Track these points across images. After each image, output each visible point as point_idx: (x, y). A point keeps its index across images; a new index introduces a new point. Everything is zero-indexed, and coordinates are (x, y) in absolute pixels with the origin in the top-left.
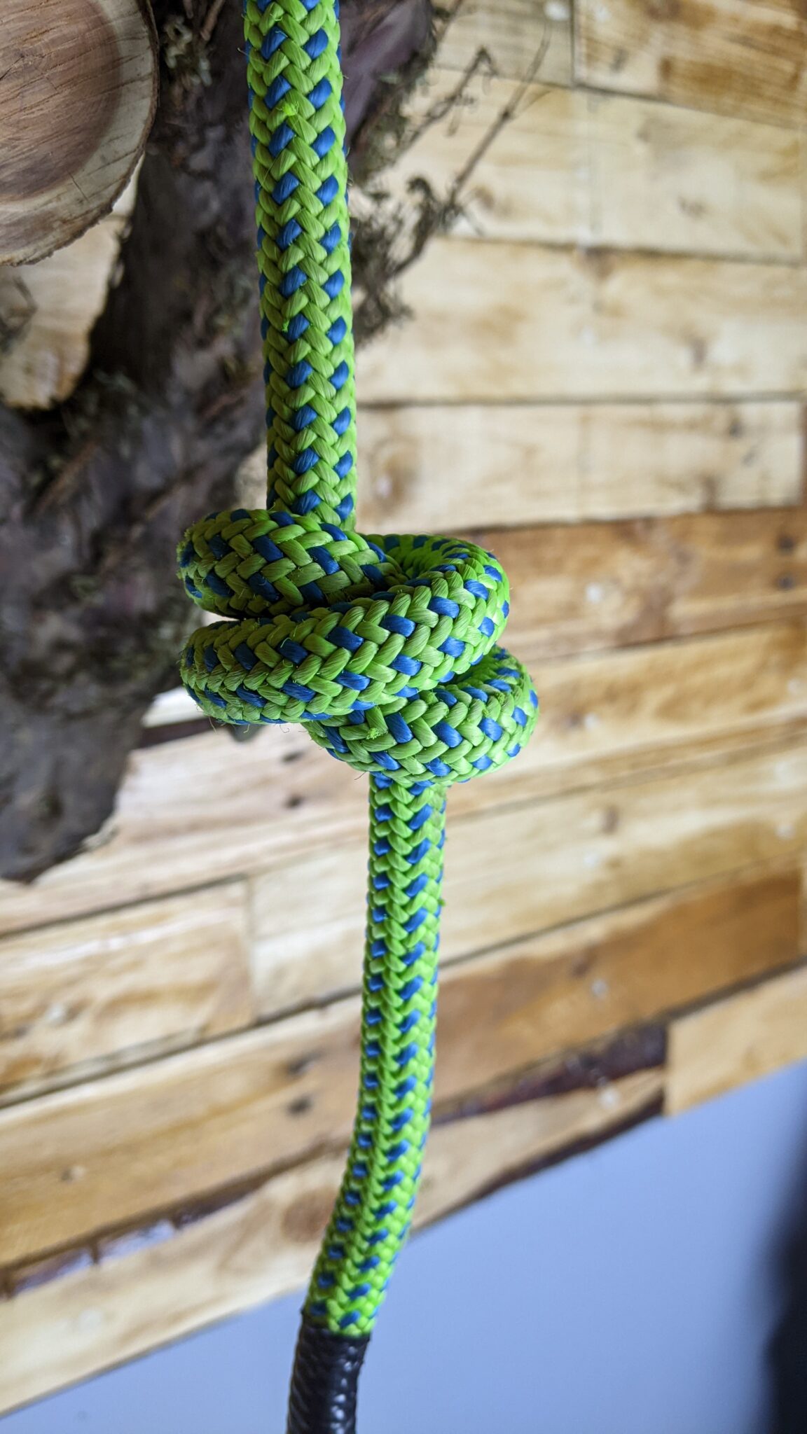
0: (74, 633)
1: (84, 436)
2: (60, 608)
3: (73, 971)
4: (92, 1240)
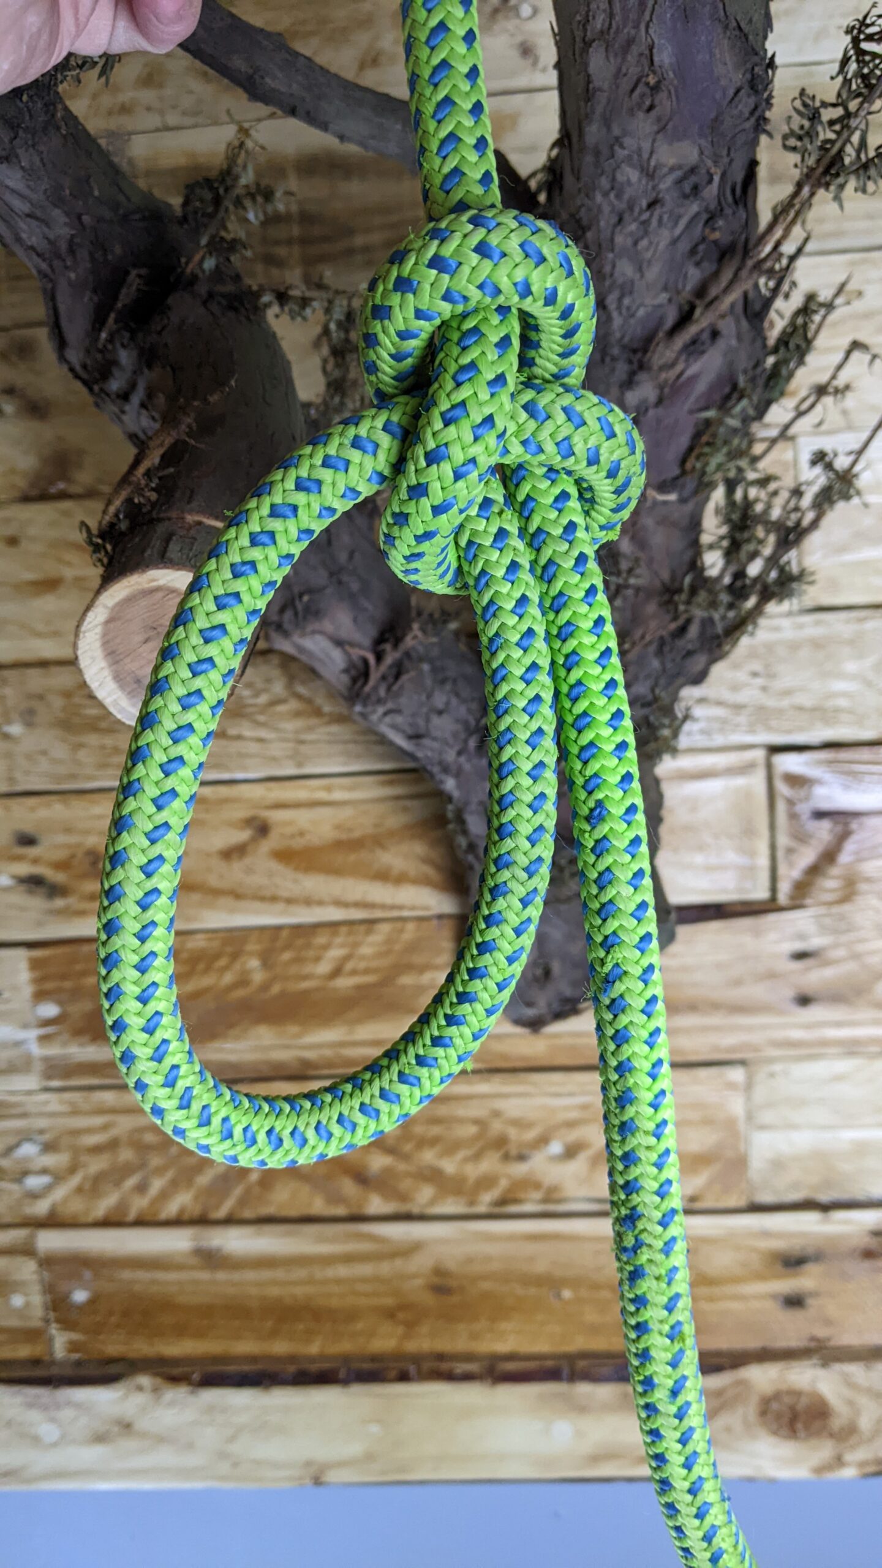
3: (574, 1115)
4: (571, 1358)
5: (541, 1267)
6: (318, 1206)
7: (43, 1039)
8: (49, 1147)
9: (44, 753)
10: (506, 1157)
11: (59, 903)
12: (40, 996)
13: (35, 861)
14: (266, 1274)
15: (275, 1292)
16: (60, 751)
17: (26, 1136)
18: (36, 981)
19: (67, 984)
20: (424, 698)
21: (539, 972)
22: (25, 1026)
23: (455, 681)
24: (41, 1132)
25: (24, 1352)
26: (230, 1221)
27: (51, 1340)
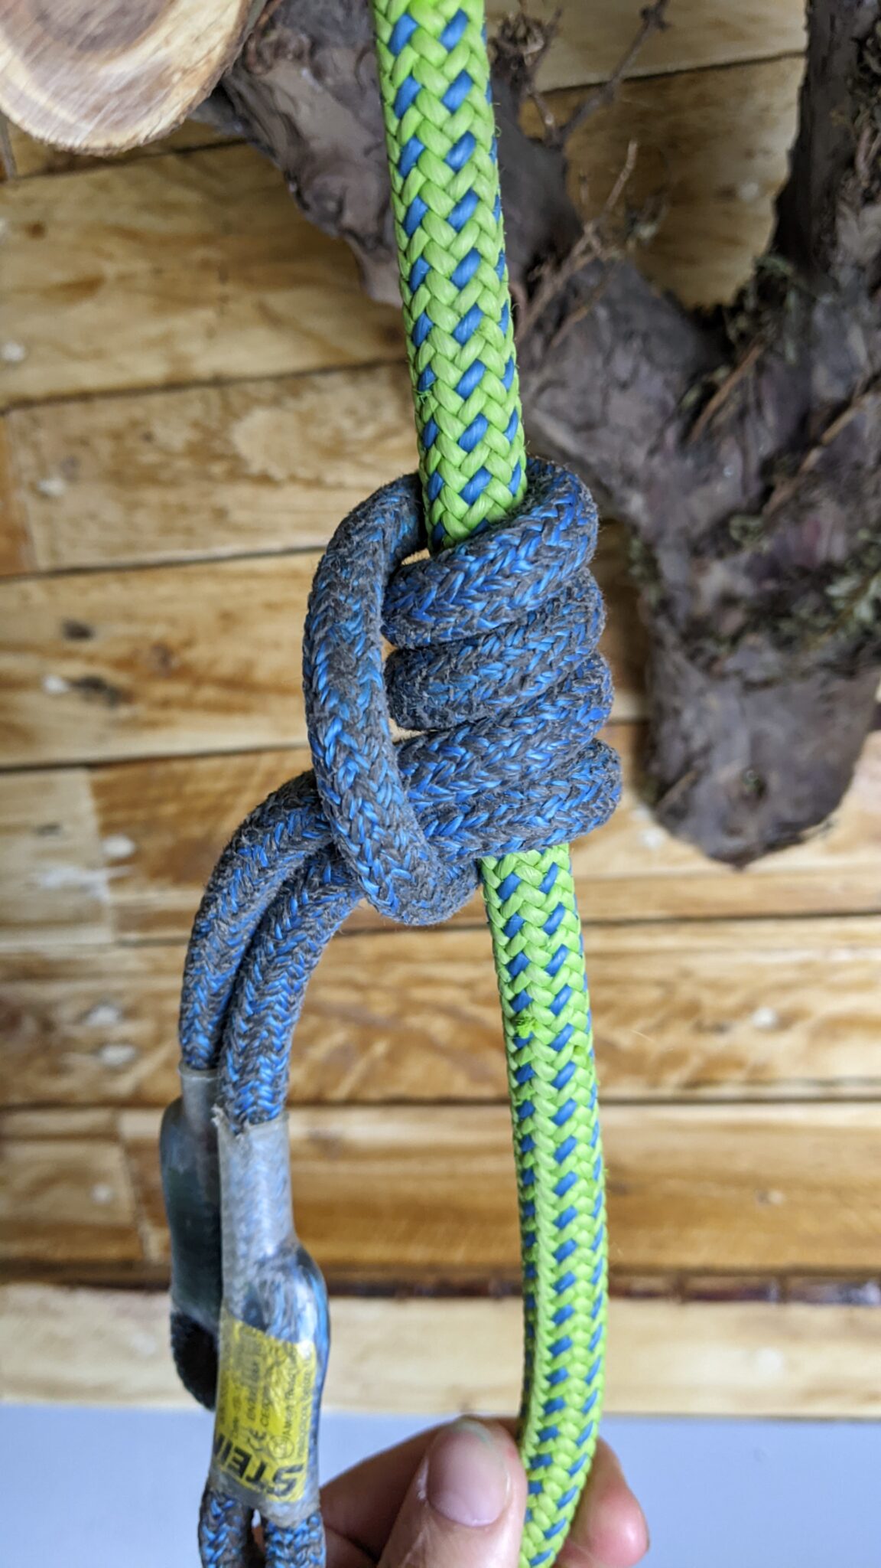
0: (744, 586)
1: (743, 336)
2: (720, 555)
3: (789, 976)
4: (783, 1275)
5: (743, 1164)
6: (460, 1085)
7: (116, 883)
8: (130, 1014)
9: (93, 516)
10: (700, 1029)
11: (124, 712)
12: (108, 829)
13: (91, 659)
14: (396, 1167)
15: (409, 1188)
16: (112, 513)
17: (100, 1001)
18: (105, 810)
19: (141, 814)
20: (599, 362)
21: (748, 789)
22: (92, 866)
23: (646, 337)
24: (119, 994)
25: (113, 1251)
26: (352, 1102)
27: (142, 1242)
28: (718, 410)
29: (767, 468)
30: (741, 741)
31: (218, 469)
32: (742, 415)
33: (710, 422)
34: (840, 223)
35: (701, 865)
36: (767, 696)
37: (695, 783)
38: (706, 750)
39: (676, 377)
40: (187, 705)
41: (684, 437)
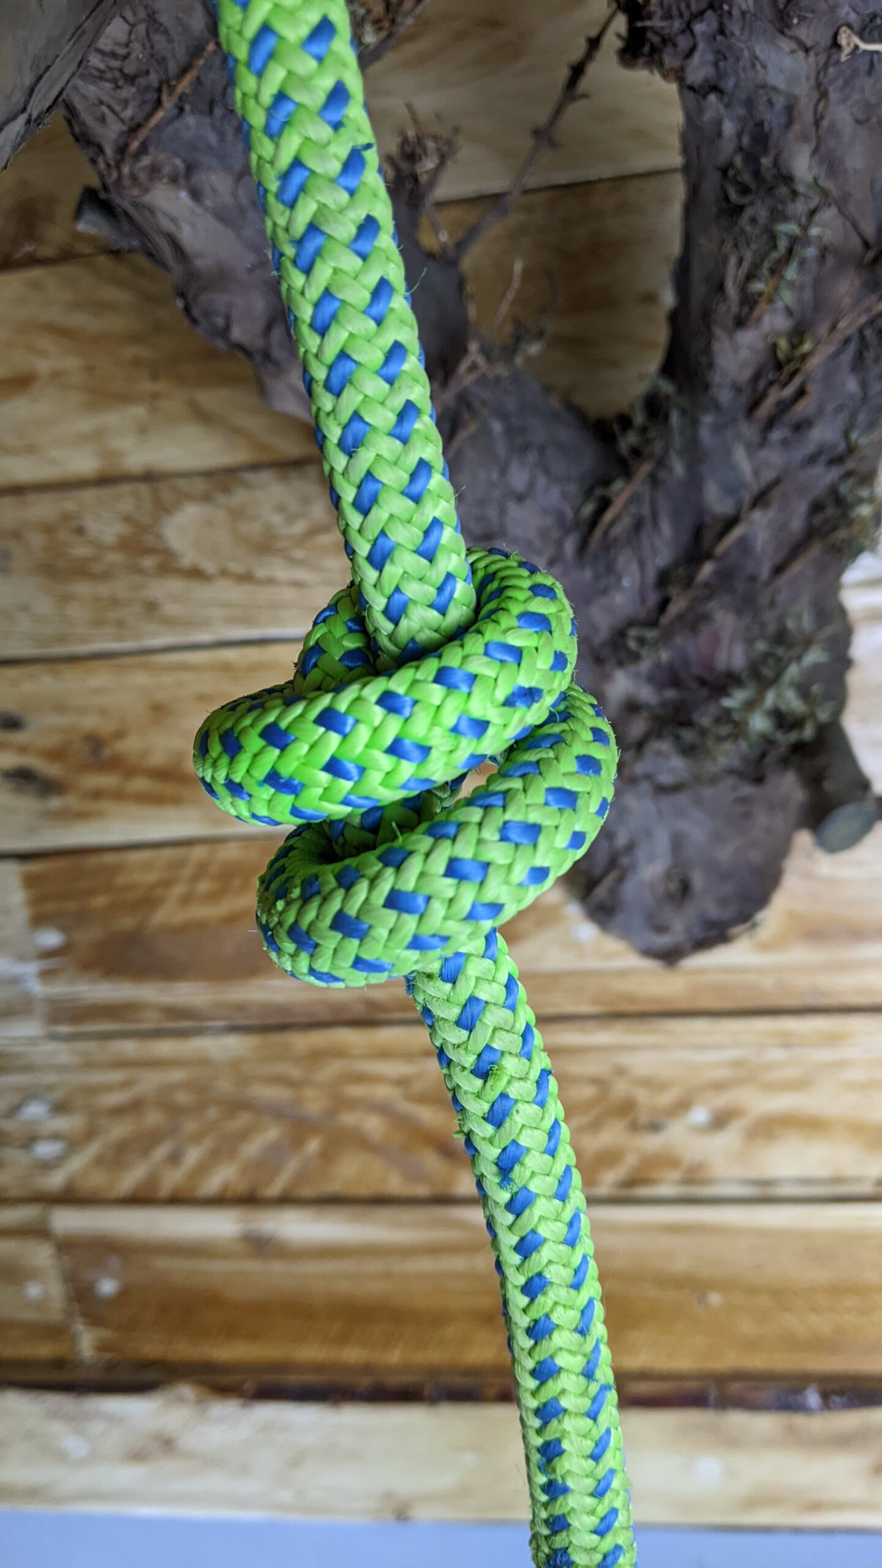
0: (647, 694)
1: (636, 452)
2: (621, 664)
3: (723, 1073)
4: (722, 1379)
5: (681, 1265)
6: (395, 1184)
7: (46, 975)
8: (60, 1108)
9: (24, 608)
10: (635, 1127)
11: (55, 803)
12: (39, 921)
13: (23, 749)
14: (331, 1266)
15: (344, 1287)
16: (44, 605)
17: (31, 1094)
18: (35, 901)
19: (71, 906)
20: (495, 476)
21: (674, 886)
22: (22, 958)
23: (542, 449)
24: (50, 1088)
25: (45, 1350)
26: (286, 1200)
27: (74, 1339)
28: (613, 523)
29: (664, 579)
30: (662, 841)
31: (148, 562)
32: (638, 526)
33: (606, 533)
34: (716, 346)
35: (633, 961)
36: (681, 799)
37: (621, 879)
38: (630, 847)
39: (573, 488)
40: (119, 795)
41: (583, 546)
